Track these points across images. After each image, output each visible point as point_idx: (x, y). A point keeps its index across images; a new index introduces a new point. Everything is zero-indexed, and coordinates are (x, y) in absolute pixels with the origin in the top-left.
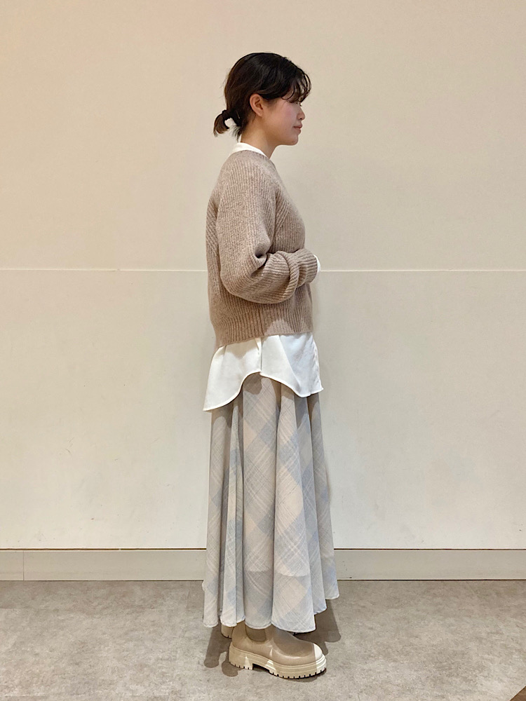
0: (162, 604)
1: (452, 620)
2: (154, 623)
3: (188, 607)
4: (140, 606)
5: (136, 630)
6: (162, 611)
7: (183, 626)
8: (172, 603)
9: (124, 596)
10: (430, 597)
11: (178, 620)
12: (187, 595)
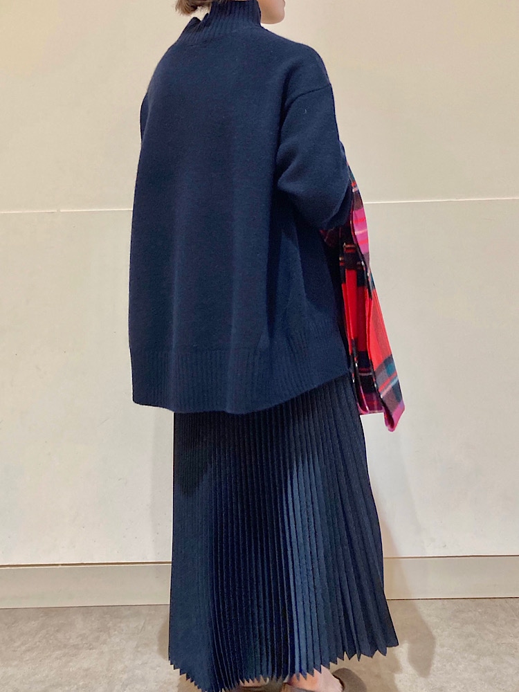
0: (104, 642)
1: (487, 661)
2: (87, 673)
3: (137, 647)
4: (76, 647)
5: (61, 685)
6: (102, 653)
7: (125, 676)
8: (118, 640)
9: (58, 631)
10: (458, 625)
11: (120, 667)
12: (140, 627)
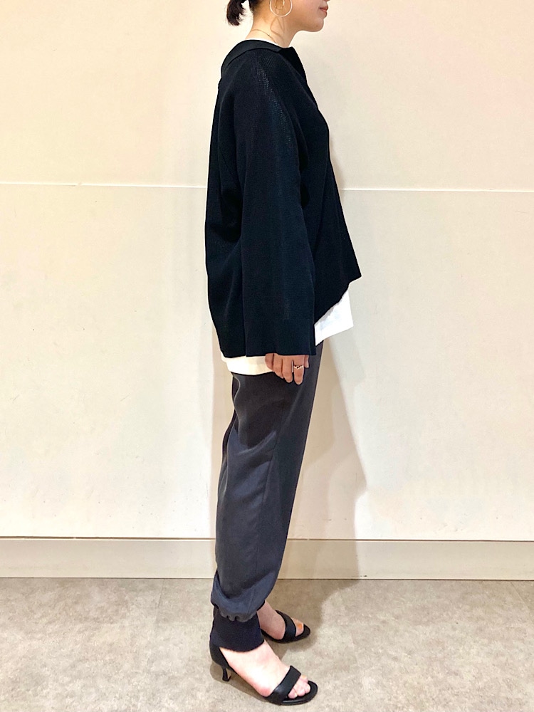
0: (124, 616)
2: (112, 648)
3: (158, 621)
4: (96, 620)
6: (124, 627)
8: (137, 614)
9: (76, 603)
12: (158, 602)
